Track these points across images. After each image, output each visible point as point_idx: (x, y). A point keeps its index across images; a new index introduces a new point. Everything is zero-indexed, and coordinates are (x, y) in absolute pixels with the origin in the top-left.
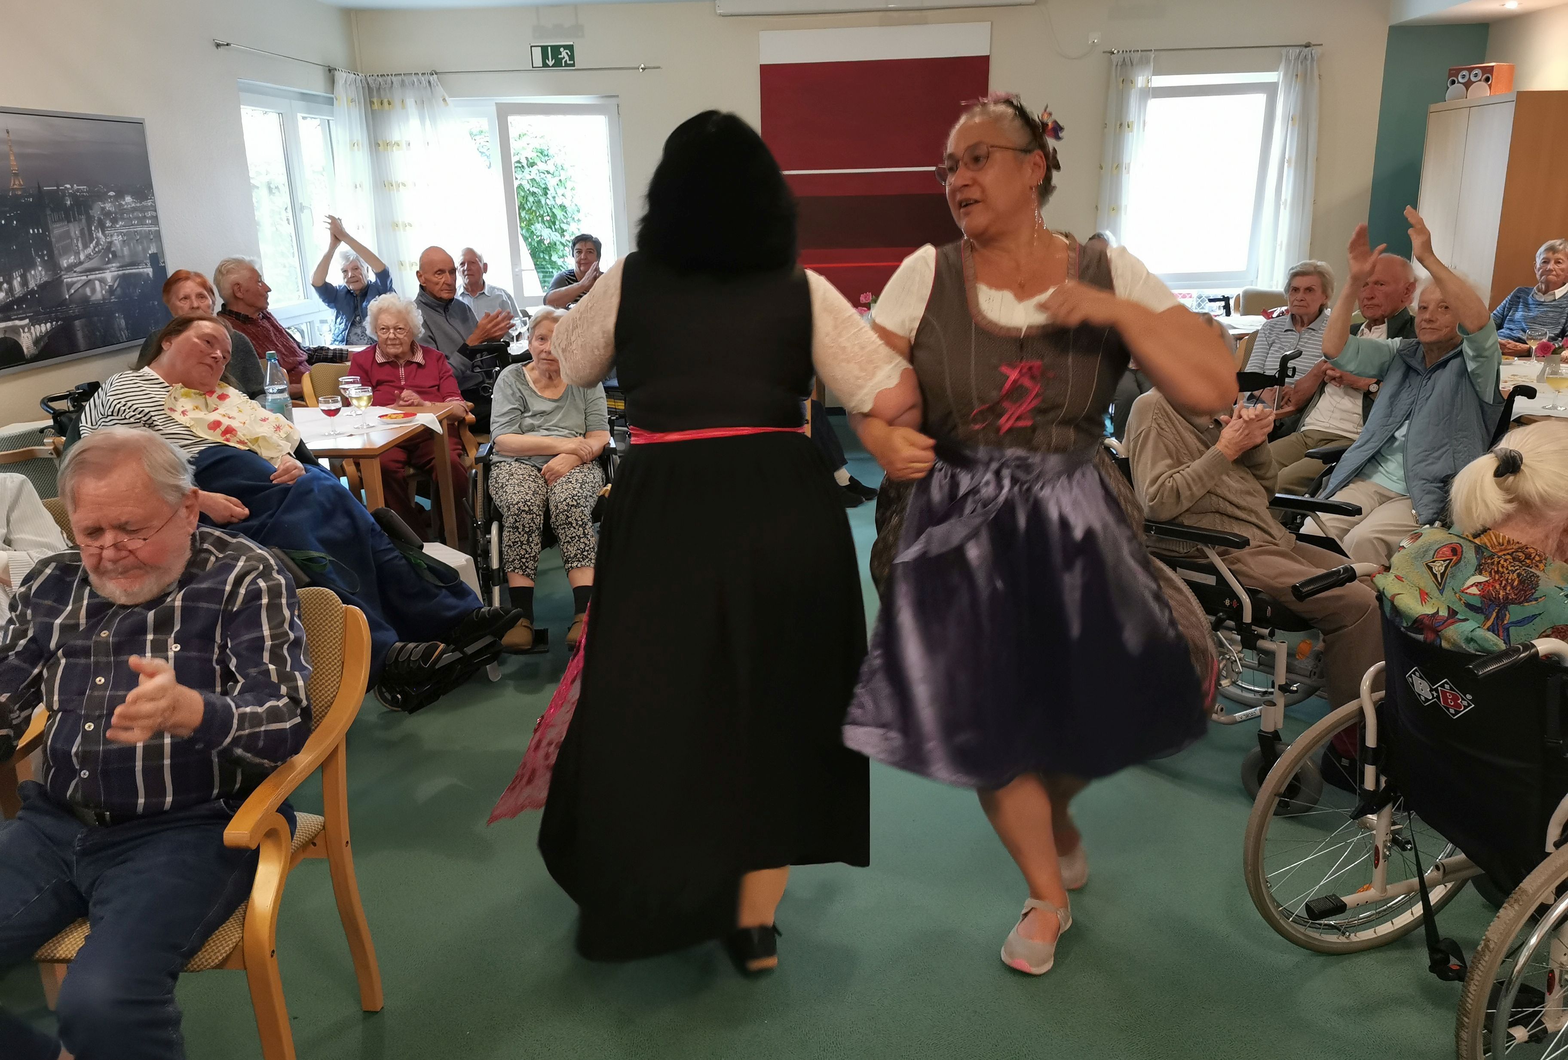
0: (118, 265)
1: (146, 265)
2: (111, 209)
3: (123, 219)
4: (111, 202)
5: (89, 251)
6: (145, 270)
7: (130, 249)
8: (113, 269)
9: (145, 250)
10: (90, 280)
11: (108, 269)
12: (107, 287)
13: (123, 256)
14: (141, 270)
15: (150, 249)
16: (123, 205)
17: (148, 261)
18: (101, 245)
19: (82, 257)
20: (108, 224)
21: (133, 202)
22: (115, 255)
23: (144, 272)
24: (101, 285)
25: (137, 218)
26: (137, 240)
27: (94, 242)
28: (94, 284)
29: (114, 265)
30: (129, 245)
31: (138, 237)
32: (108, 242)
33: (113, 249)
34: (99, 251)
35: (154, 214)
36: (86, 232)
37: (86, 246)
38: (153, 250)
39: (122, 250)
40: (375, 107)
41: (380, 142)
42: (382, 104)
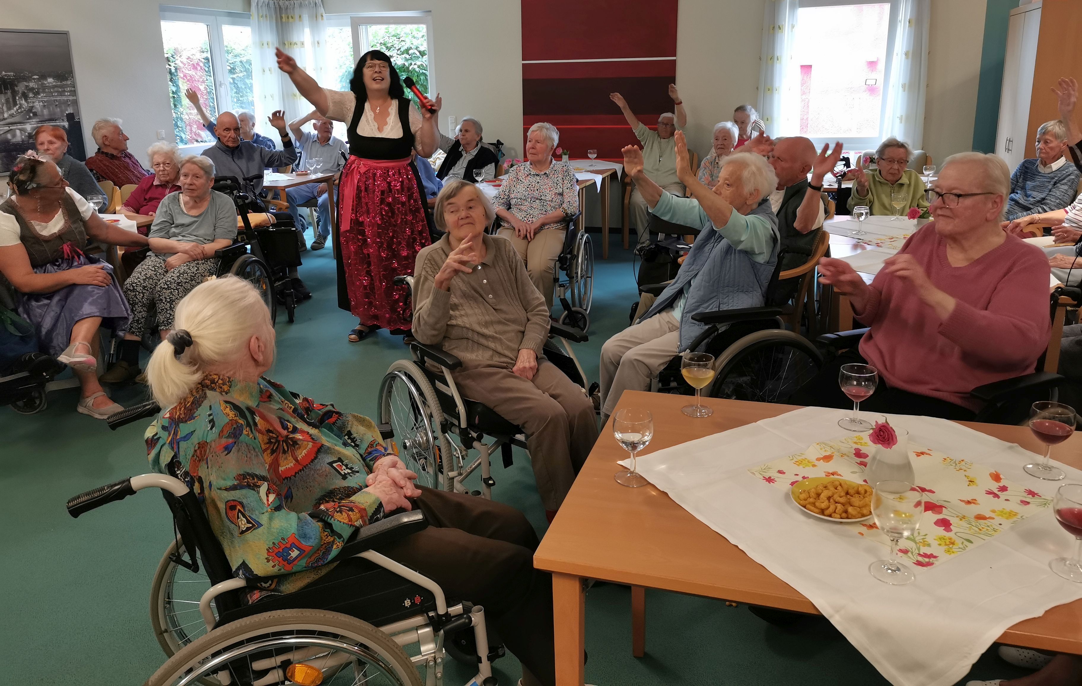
0: (38, 120)
1: (63, 120)
2: (34, 86)
3: (44, 92)
4: (35, 82)
5: (13, 111)
6: (62, 123)
7: (49, 111)
8: (33, 123)
9: (62, 112)
10: (11, 130)
11: (29, 122)
12: (27, 134)
13: (43, 115)
14: (59, 124)
15: (67, 110)
16: (45, 84)
17: (66, 118)
18: (23, 108)
19: (6, 115)
20: (31, 95)
21: (54, 82)
22: (35, 114)
23: (60, 125)
24: (21, 133)
25: (57, 92)
26: (57, 105)
27: (17, 107)
28: (15, 132)
29: (33, 120)
30: (49, 108)
31: (57, 103)
32: (30, 107)
33: (33, 111)
34: (22, 112)
35: (73, 89)
36: (11, 100)
37: (9, 109)
38: (70, 110)
39: (42, 111)
40: (284, 20)
41: (286, 43)
42: (288, 18)
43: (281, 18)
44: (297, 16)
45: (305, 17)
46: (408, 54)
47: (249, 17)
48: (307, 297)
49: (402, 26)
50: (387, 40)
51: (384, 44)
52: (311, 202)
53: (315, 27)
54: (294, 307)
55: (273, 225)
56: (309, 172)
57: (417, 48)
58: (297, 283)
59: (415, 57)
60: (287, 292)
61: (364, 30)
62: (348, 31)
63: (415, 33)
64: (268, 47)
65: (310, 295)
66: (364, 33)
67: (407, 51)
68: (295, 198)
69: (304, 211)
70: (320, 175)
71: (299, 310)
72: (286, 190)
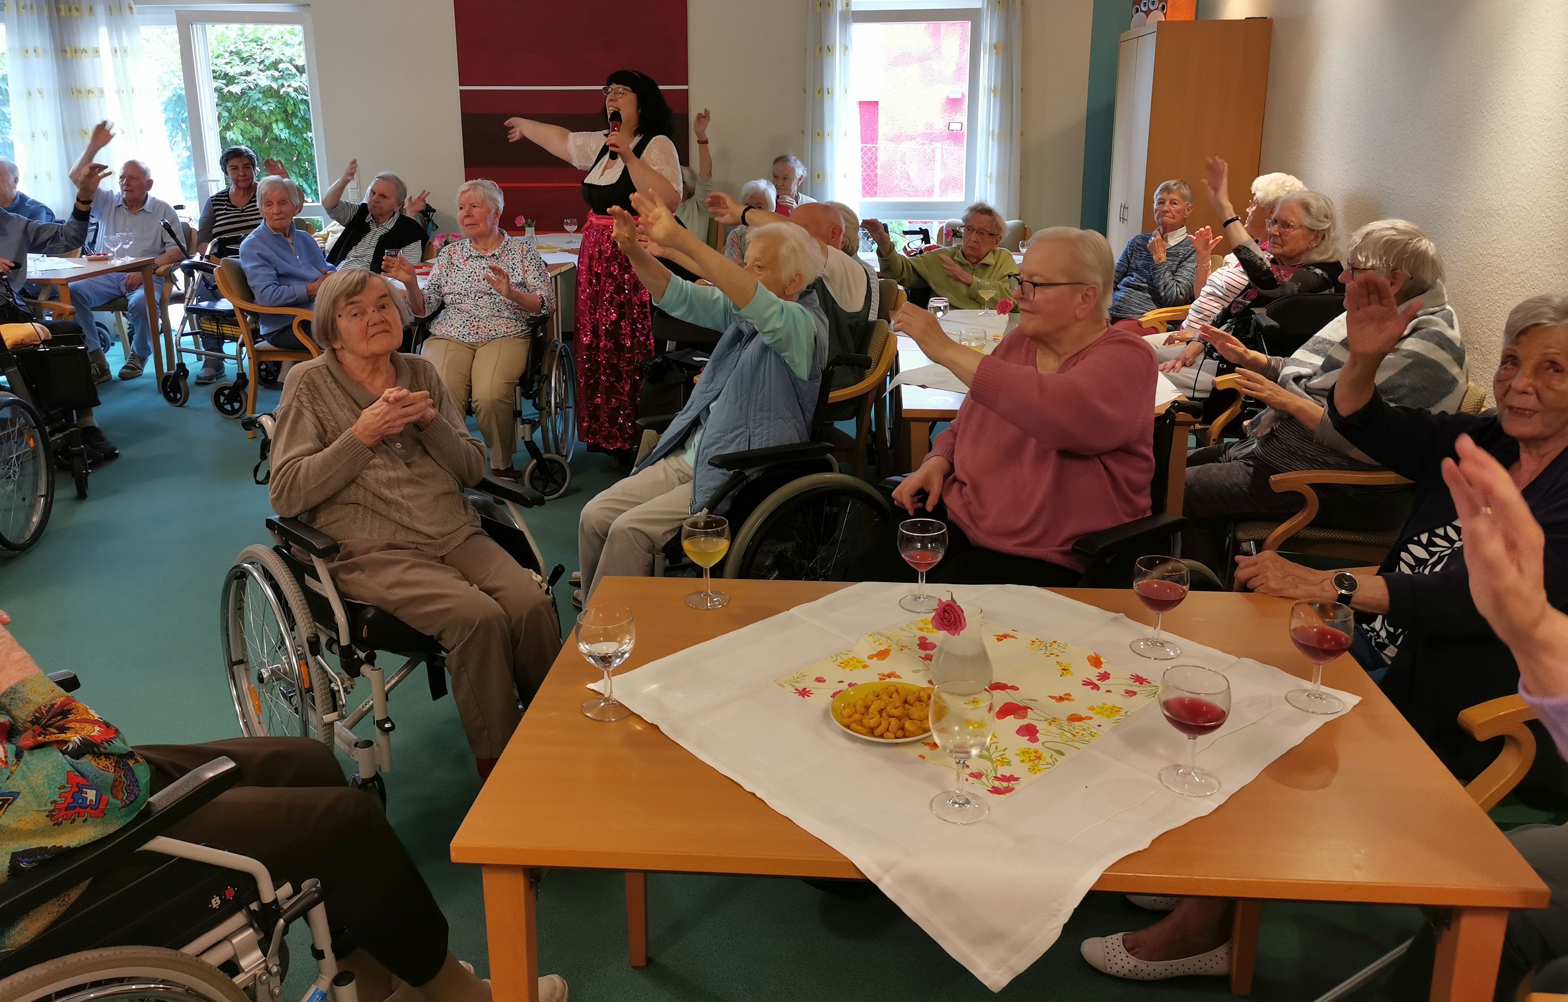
40: (63, 13)
41: (68, 49)
42: (70, 11)
43: (58, 10)
44: (85, 9)
45: (101, 11)
46: (277, 69)
48: (112, 456)
49: (266, 26)
50: (241, 46)
51: (238, 53)
52: (116, 303)
53: (116, 25)
54: (87, 474)
55: (45, 342)
56: (110, 254)
57: (291, 61)
58: (92, 434)
59: (289, 74)
60: (73, 449)
61: (200, 32)
62: (172, 33)
63: (287, 37)
64: (37, 56)
65: (117, 452)
66: (200, 36)
67: (275, 65)
68: (88, 297)
69: (107, 317)
70: (129, 260)
71: (94, 479)
72: (69, 284)
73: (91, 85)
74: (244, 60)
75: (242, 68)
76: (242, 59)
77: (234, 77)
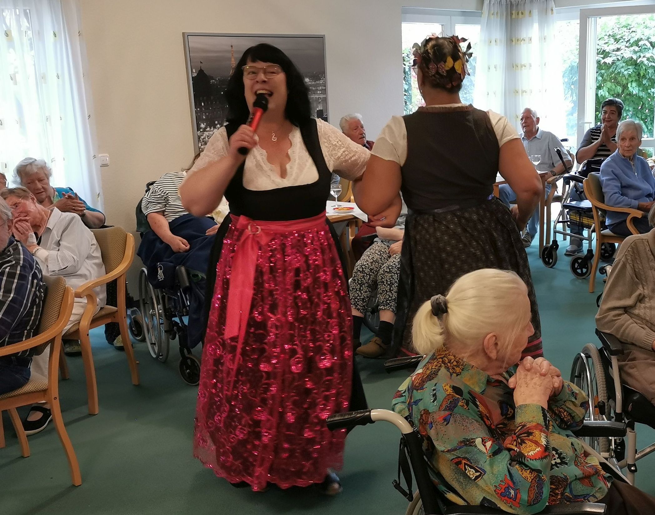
40: (514, 16)
41: (514, 40)
42: (518, 14)
43: (512, 14)
44: (527, 12)
45: (535, 12)
46: (637, 45)
47: (480, 15)
49: (635, 16)
50: (616, 31)
51: (613, 36)
53: (543, 22)
57: (648, 39)
59: (645, 48)
61: (593, 23)
62: (575, 25)
64: (496, 45)
66: (593, 25)
67: (636, 43)
73: (524, 62)
74: (617, 41)
75: (615, 46)
76: (615, 40)
77: (609, 53)
